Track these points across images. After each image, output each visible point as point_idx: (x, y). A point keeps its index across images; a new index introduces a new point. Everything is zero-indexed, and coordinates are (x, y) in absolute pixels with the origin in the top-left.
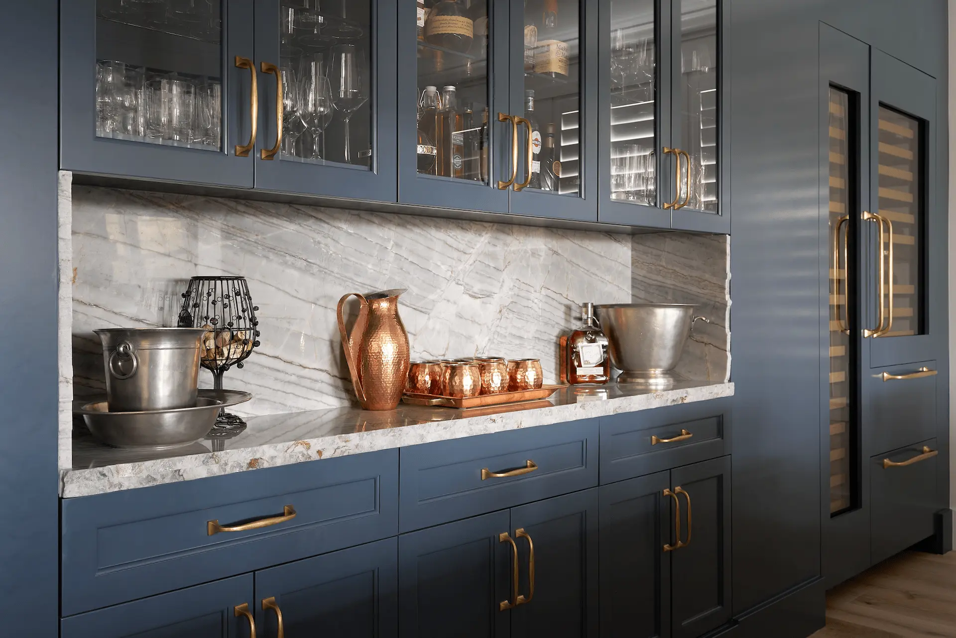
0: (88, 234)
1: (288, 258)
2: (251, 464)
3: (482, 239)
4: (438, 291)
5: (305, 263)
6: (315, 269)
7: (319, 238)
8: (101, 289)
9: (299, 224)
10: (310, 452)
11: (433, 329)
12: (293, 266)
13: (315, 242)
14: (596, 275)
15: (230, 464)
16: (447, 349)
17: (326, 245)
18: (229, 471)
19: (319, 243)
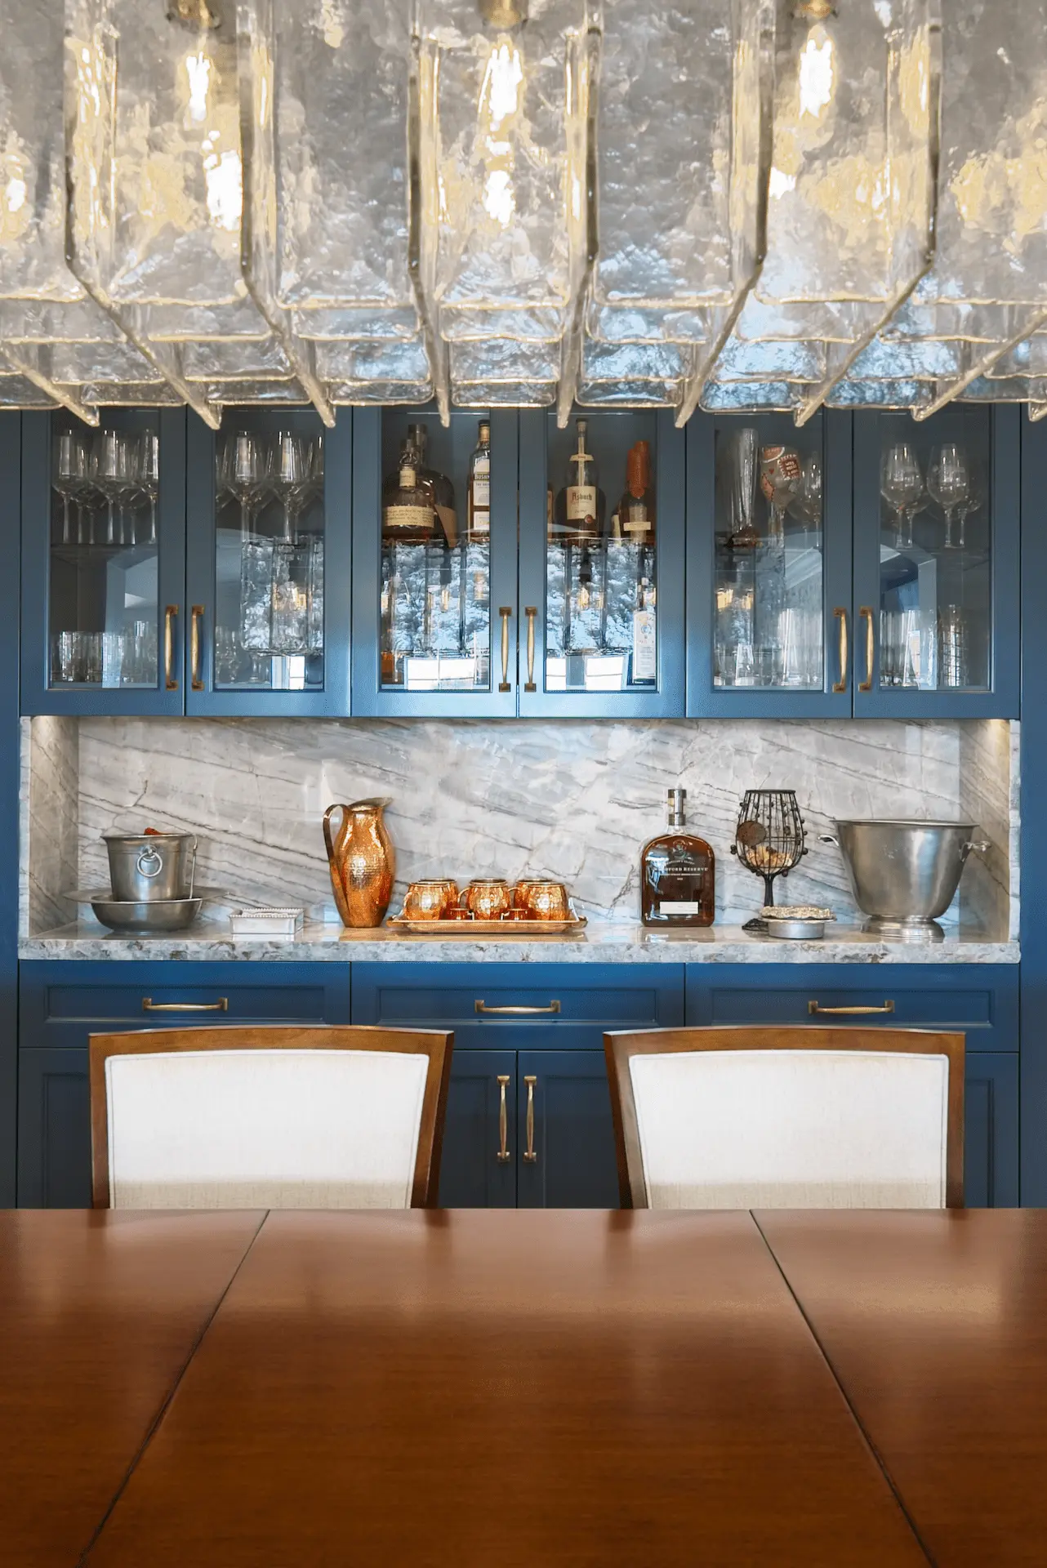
0: (157, 752)
1: (359, 766)
2: (172, 955)
3: (642, 736)
4: (568, 799)
5: (379, 771)
6: (392, 778)
7: (397, 745)
8: (168, 798)
9: (373, 732)
10: (235, 953)
11: (559, 845)
12: (364, 774)
13: (392, 749)
14: (875, 777)
15: (153, 952)
16: (581, 868)
17: (406, 752)
18: (152, 957)
19: (397, 750)
